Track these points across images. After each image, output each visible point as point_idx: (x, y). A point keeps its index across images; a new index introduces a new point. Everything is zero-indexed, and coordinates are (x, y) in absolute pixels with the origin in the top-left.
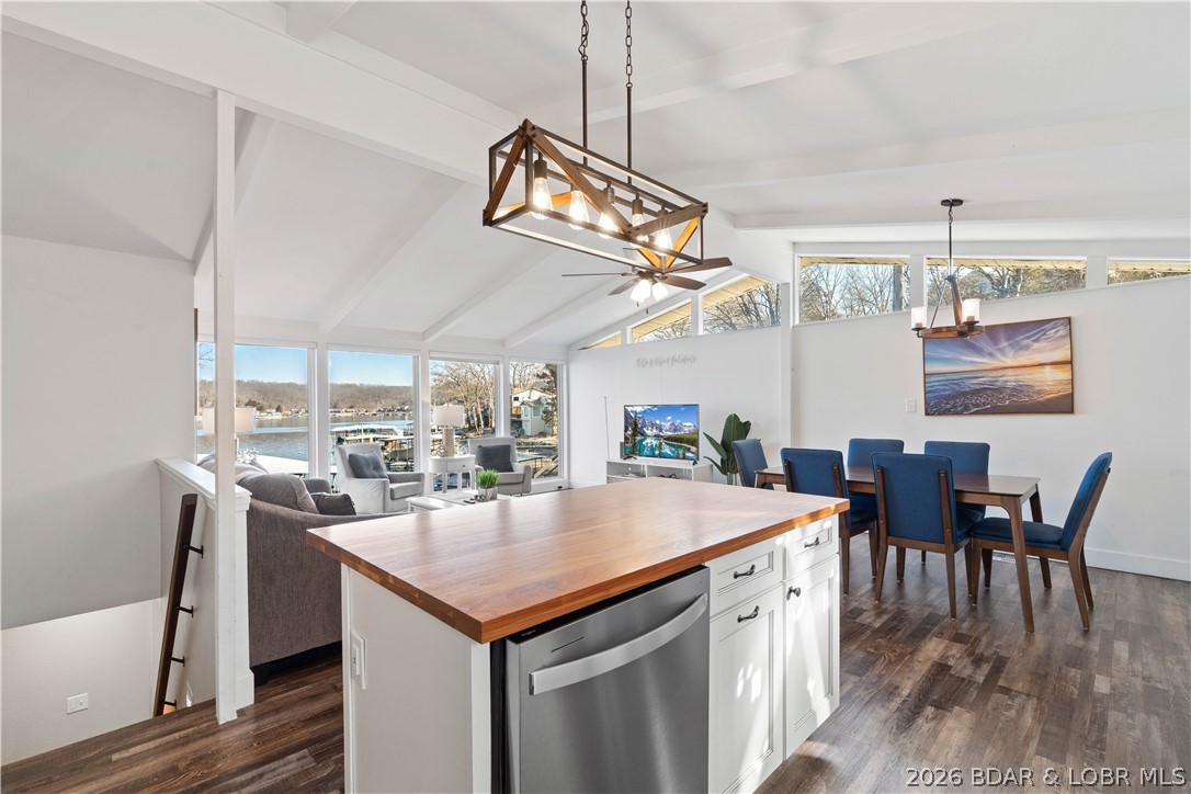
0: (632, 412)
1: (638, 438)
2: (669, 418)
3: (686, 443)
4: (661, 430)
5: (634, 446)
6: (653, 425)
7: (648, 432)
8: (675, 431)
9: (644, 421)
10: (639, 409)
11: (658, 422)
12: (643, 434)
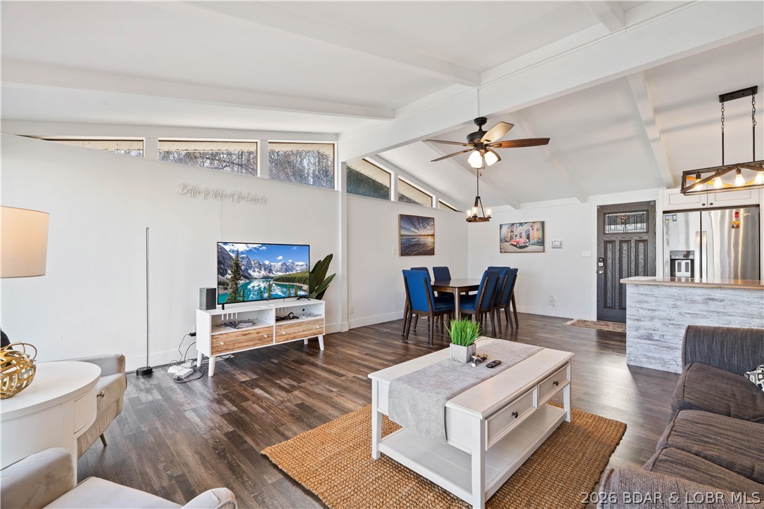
0: (233, 252)
1: (241, 282)
2: (280, 258)
3: (298, 282)
4: (270, 271)
5: (236, 291)
6: (260, 266)
7: (255, 274)
8: (287, 271)
9: (249, 262)
10: (242, 248)
11: (267, 262)
12: (250, 278)
